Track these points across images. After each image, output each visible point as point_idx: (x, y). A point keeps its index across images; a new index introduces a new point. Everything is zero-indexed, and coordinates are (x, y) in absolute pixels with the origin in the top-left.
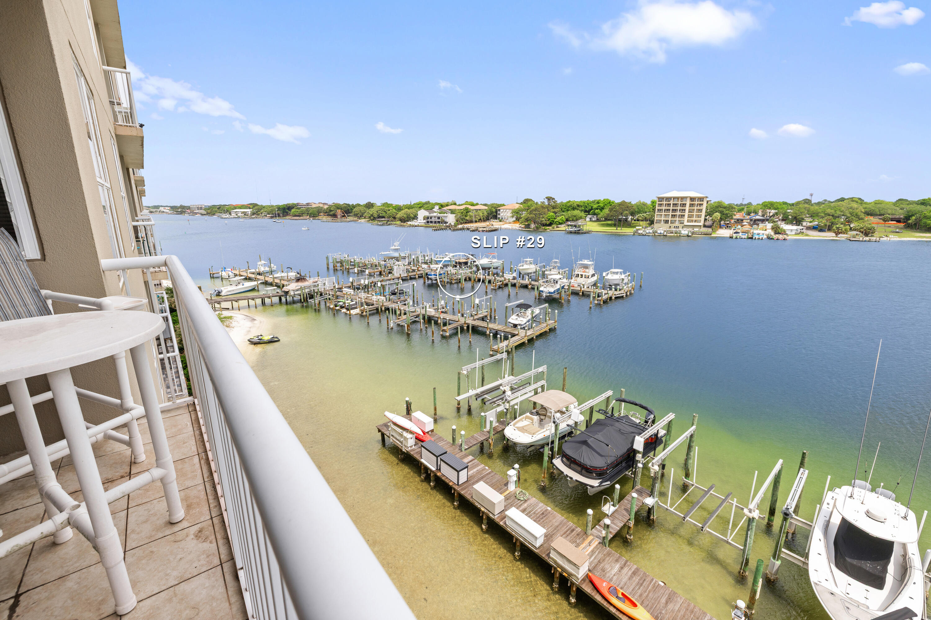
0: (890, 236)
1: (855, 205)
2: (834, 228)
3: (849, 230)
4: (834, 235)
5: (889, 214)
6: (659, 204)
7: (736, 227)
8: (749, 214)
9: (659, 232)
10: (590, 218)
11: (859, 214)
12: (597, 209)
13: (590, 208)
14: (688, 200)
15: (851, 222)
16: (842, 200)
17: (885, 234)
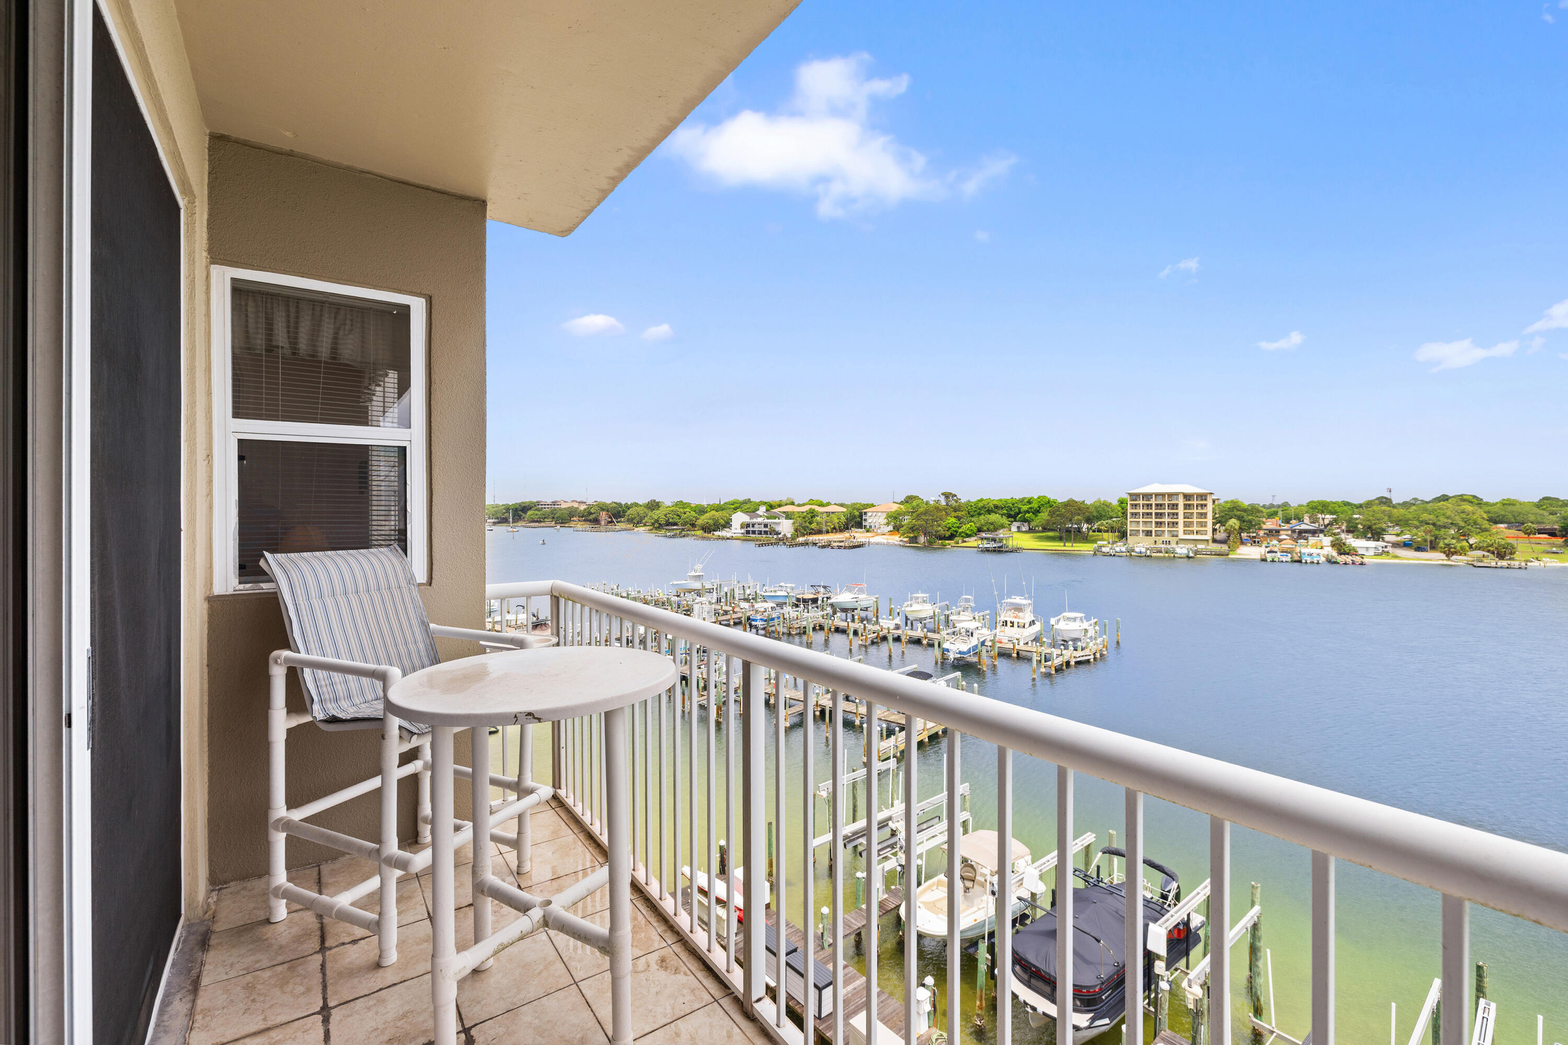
0: (1544, 559)
1: (1468, 508)
2: (1441, 544)
3: (1468, 549)
4: (1443, 556)
5: (1532, 523)
6: (1132, 505)
7: (1268, 543)
8: (1287, 521)
9: (1137, 550)
10: (1018, 527)
11: (1480, 521)
12: (1028, 512)
13: (1017, 510)
14: (1181, 497)
15: (1469, 535)
16: (1445, 498)
17: (1535, 556)
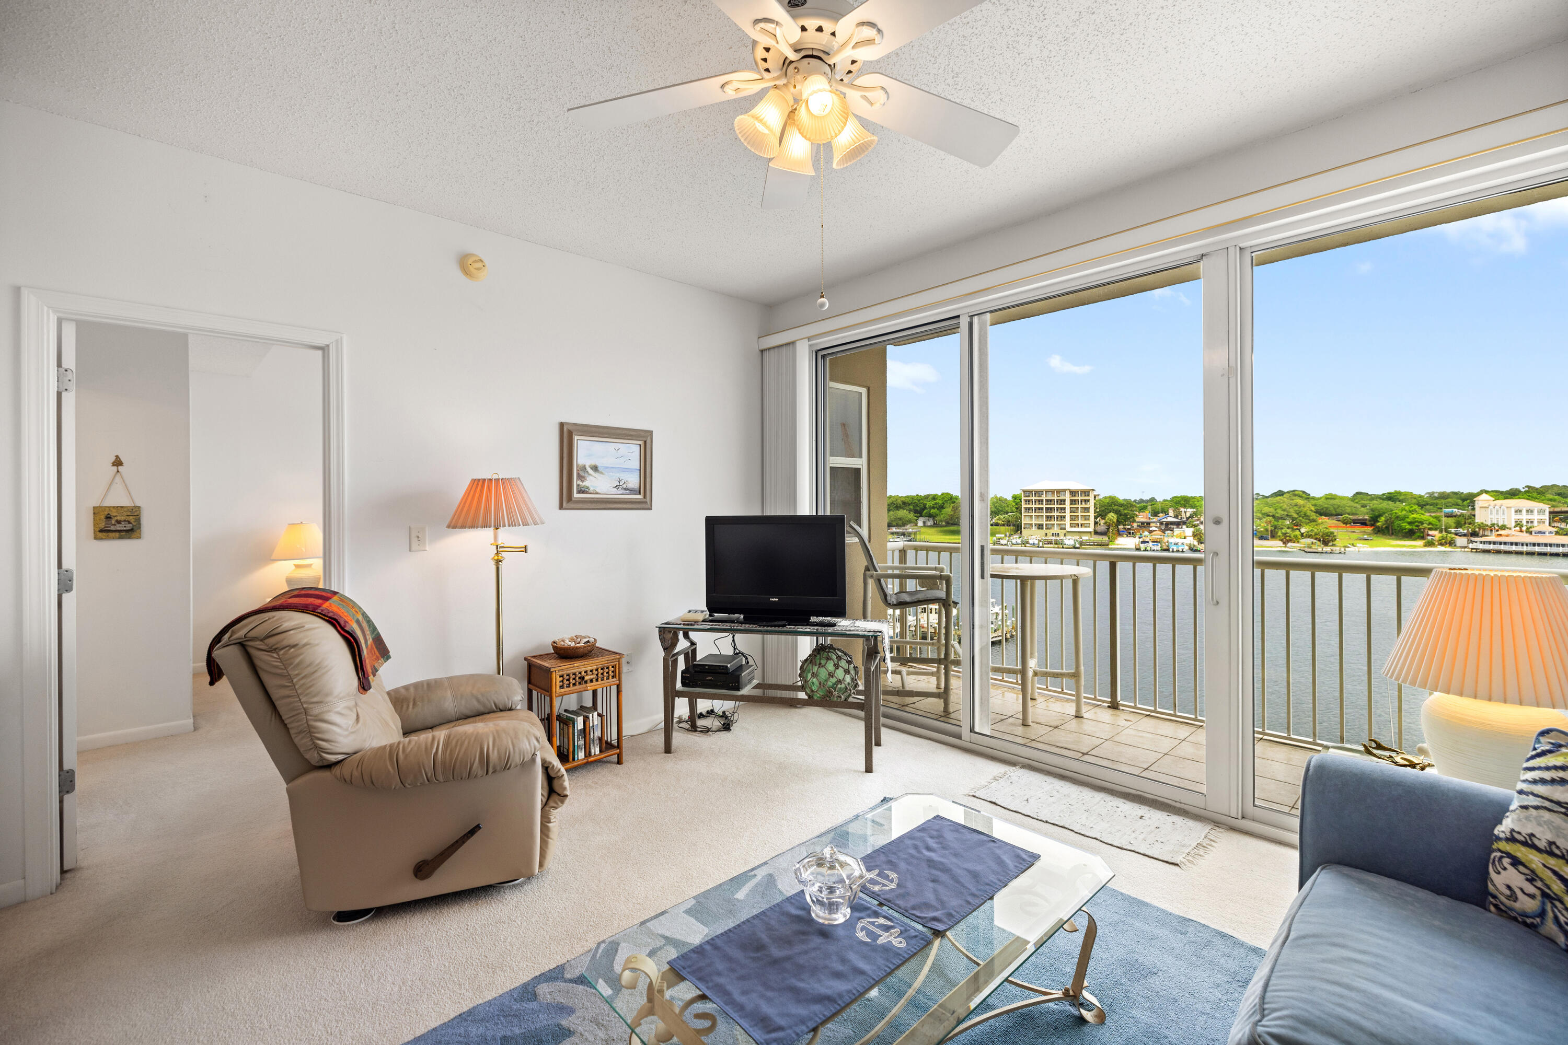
0: (1358, 545)
1: (1301, 502)
2: (1279, 534)
3: (1300, 537)
4: (1281, 543)
5: (1349, 514)
6: (1026, 501)
7: (1141, 534)
8: (1155, 514)
9: (1031, 542)
10: (924, 522)
11: (1309, 513)
12: (934, 508)
13: (922, 506)
14: (1068, 493)
15: (1301, 525)
16: (1280, 493)
17: (1351, 542)
